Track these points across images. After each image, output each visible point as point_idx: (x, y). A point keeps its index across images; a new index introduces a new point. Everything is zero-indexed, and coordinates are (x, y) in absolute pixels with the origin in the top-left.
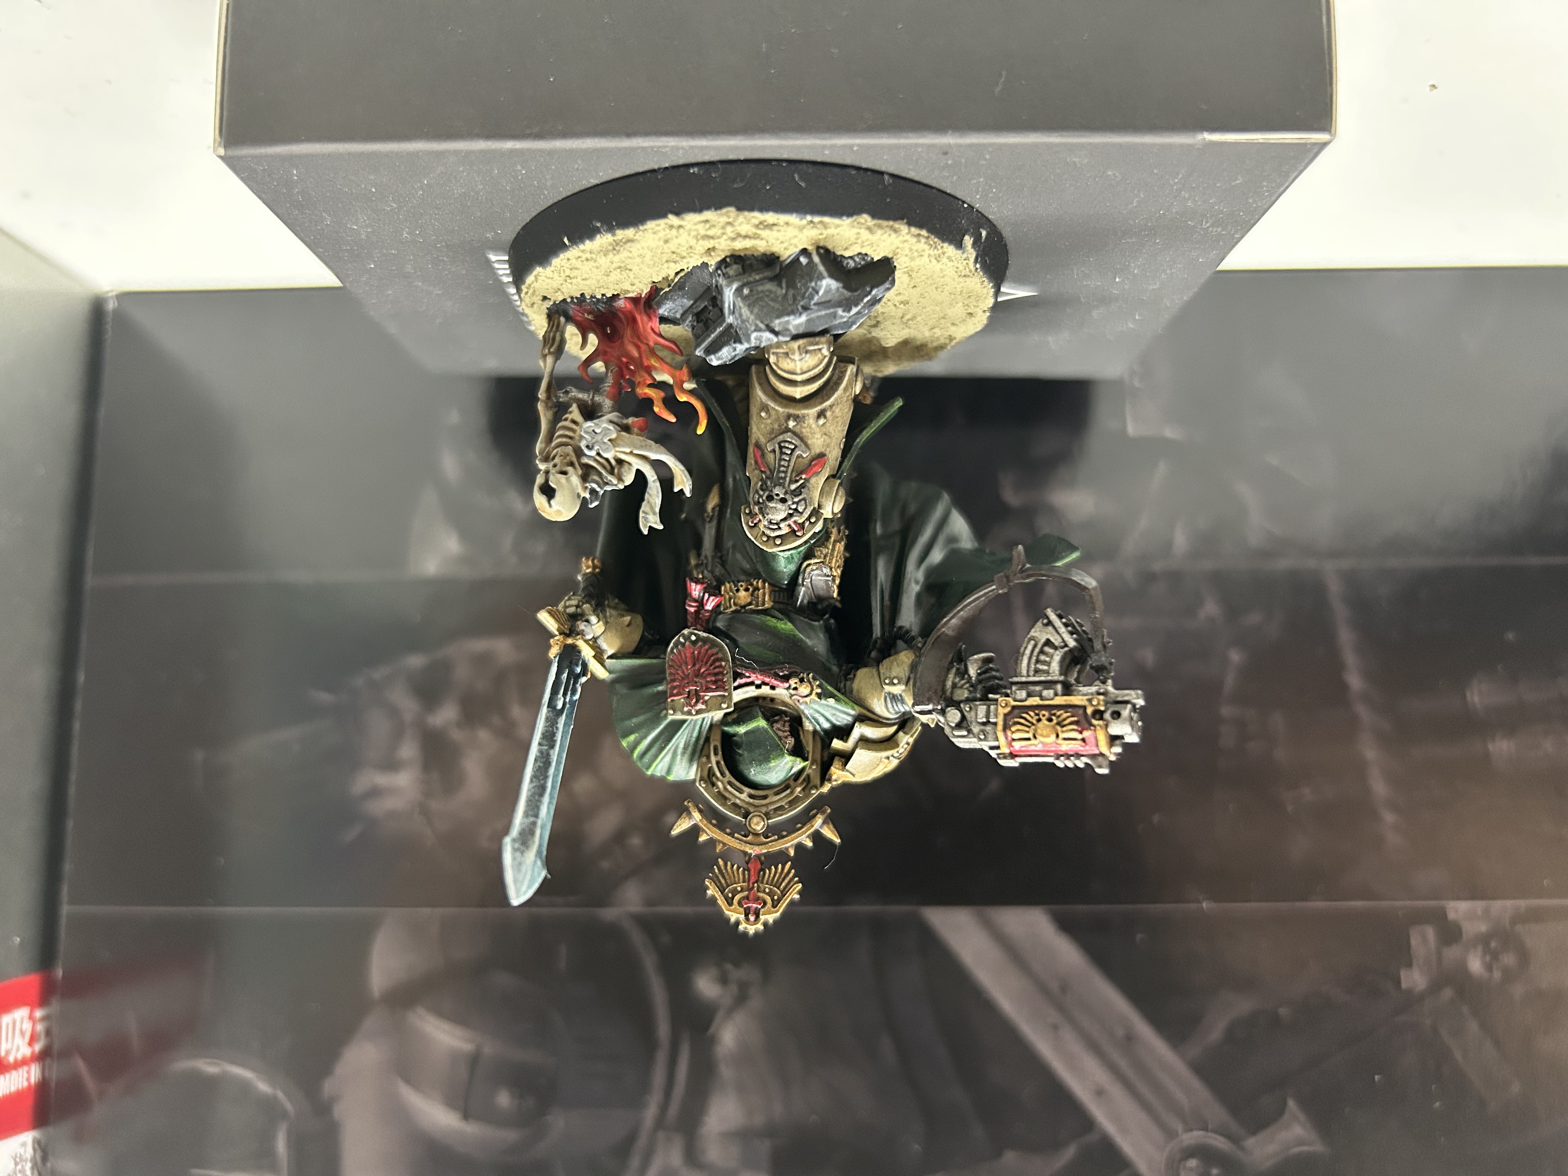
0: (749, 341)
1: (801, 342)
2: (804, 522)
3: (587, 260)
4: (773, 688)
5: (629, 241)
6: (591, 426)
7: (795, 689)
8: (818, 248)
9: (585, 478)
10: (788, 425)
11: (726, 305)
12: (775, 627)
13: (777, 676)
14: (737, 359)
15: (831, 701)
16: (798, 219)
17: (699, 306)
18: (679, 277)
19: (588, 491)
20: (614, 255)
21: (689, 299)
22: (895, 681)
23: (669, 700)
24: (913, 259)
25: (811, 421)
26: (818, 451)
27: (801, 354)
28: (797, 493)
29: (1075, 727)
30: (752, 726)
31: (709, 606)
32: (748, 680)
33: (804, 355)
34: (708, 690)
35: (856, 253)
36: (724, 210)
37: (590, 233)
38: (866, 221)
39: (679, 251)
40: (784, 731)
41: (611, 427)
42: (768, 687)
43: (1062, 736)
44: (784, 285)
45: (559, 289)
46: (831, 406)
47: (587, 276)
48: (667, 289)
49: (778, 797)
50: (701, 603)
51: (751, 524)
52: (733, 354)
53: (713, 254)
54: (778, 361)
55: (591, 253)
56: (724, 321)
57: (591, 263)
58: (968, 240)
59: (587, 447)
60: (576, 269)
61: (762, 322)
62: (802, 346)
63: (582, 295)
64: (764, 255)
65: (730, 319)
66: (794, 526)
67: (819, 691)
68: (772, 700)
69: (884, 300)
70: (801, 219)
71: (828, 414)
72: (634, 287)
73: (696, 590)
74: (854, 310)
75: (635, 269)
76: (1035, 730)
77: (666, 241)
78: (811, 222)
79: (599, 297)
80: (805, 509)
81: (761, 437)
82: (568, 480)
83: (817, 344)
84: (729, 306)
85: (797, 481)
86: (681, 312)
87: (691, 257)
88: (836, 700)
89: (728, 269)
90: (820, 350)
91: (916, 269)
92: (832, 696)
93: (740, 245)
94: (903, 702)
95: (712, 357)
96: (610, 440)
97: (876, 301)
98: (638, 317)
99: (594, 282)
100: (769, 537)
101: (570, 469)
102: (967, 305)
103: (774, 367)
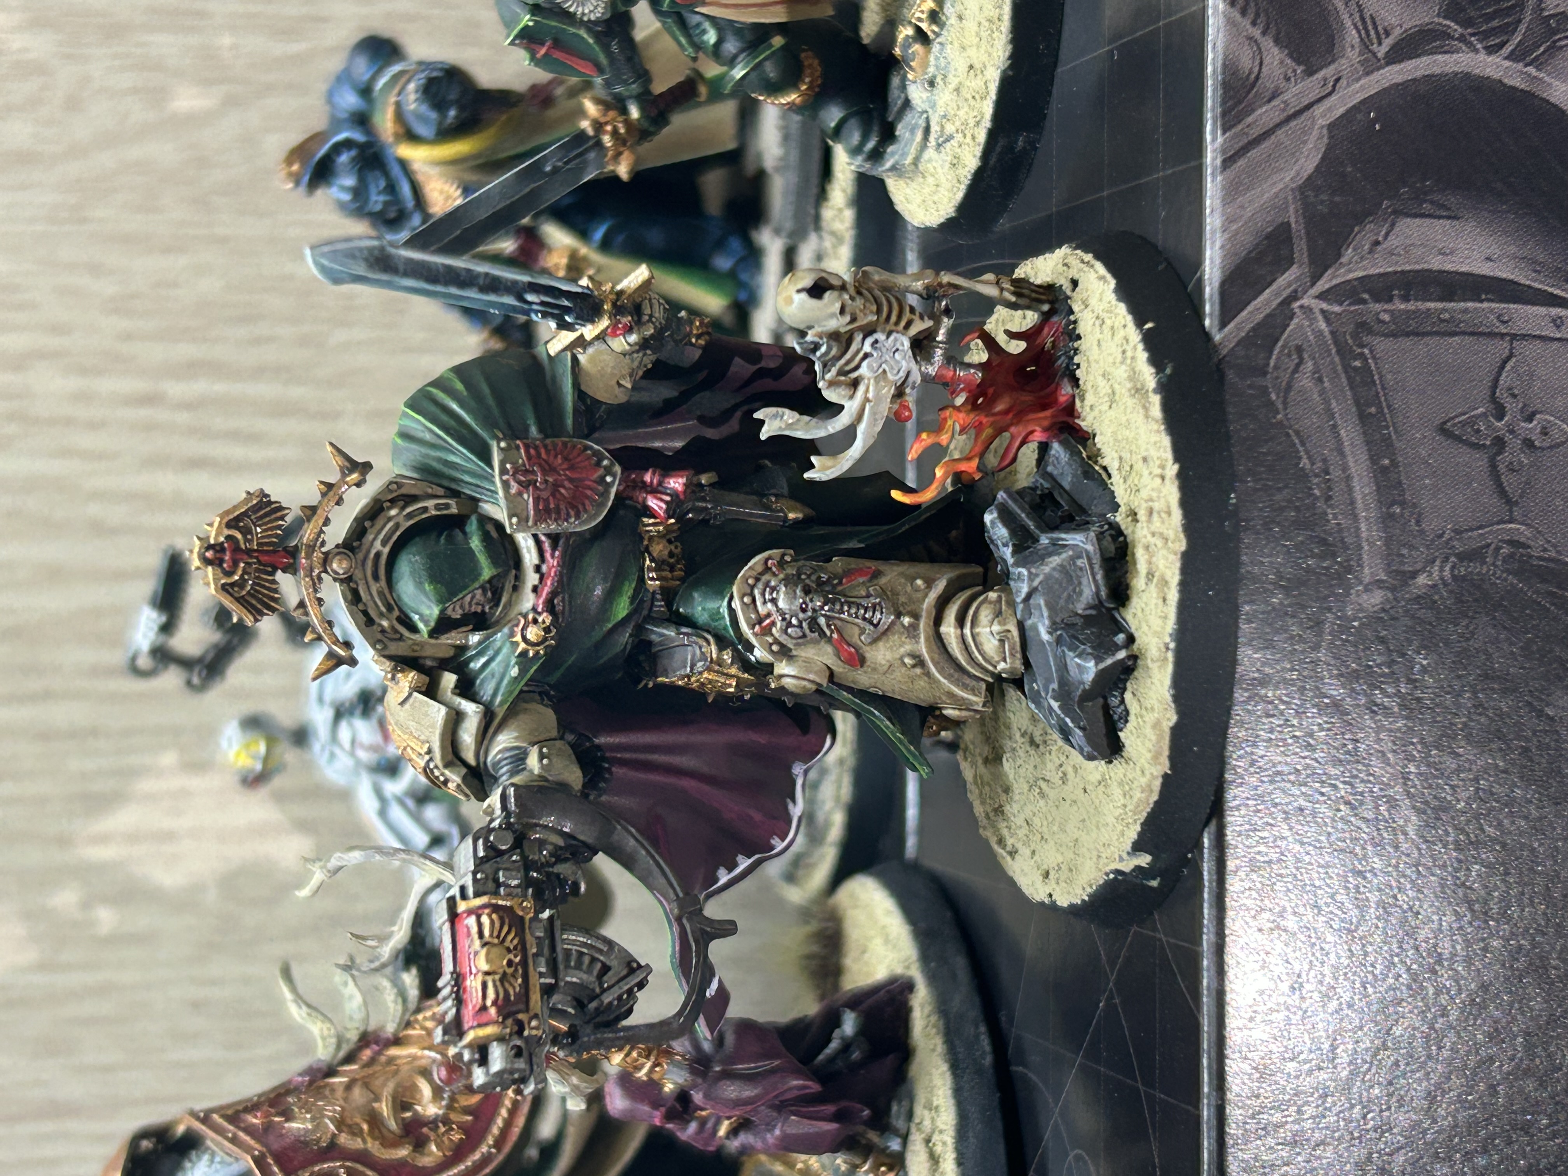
0: (1017, 564)
1: (1015, 633)
2: (772, 635)
3: (1124, 352)
4: (535, 589)
5: (1146, 409)
6: (903, 345)
7: (535, 621)
8: (1134, 658)
9: (834, 336)
10: (904, 615)
11: (1063, 536)
12: (620, 595)
13: (553, 594)
14: (992, 546)
15: (514, 672)
16: (1171, 631)
17: (1062, 497)
18: (1101, 471)
19: (816, 339)
20: (1129, 390)
21: (1072, 483)
22: (545, 761)
23: (518, 442)
24: (1121, 784)
25: (908, 648)
26: (868, 655)
27: (998, 633)
28: (813, 624)
29: (501, 995)
30: (483, 559)
31: (653, 503)
32: (548, 555)
33: (998, 637)
34: (537, 500)
35: (1129, 707)
36: (1182, 536)
37: (1156, 361)
38: (1169, 719)
39: (1133, 474)
40: (470, 604)
41: (902, 374)
42: (536, 582)
43: (489, 979)
44: (1089, 612)
45: (1087, 306)
46: (928, 674)
47: (1103, 348)
48: (1084, 455)
49: (375, 593)
50: (655, 491)
51: (770, 562)
52: (999, 543)
53: (1130, 519)
54: (990, 603)
55: (1133, 358)
56: (1043, 532)
57: (1119, 357)
58: (1144, 860)
59: (876, 341)
60: (1113, 335)
61: (1040, 583)
62: (1009, 635)
63: (1079, 337)
64: (1127, 587)
65: (1044, 540)
66: (768, 621)
67: (531, 654)
68: (515, 588)
69: (1068, 748)
70: (1171, 635)
71: (918, 671)
72: (1088, 409)
73: (676, 483)
74: (1055, 705)
75: (1112, 413)
76: (494, 945)
77: (1145, 460)
78: (1167, 649)
79: (1076, 360)
80: (790, 636)
81: (888, 578)
82: (833, 315)
83: (1012, 655)
84: (1063, 540)
85: (829, 626)
86: (1055, 473)
87: (1126, 490)
88: (516, 678)
89: (1109, 538)
90: (1004, 660)
91: (1109, 791)
92: (523, 672)
93: (1140, 555)
94: (513, 773)
95: (995, 515)
96: (884, 371)
97: (1066, 734)
98: (1048, 413)
99: (1096, 357)
100: (752, 587)
101: (848, 318)
102: (1060, 868)
103: (982, 598)
